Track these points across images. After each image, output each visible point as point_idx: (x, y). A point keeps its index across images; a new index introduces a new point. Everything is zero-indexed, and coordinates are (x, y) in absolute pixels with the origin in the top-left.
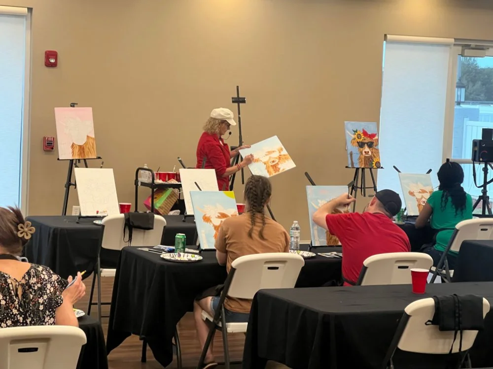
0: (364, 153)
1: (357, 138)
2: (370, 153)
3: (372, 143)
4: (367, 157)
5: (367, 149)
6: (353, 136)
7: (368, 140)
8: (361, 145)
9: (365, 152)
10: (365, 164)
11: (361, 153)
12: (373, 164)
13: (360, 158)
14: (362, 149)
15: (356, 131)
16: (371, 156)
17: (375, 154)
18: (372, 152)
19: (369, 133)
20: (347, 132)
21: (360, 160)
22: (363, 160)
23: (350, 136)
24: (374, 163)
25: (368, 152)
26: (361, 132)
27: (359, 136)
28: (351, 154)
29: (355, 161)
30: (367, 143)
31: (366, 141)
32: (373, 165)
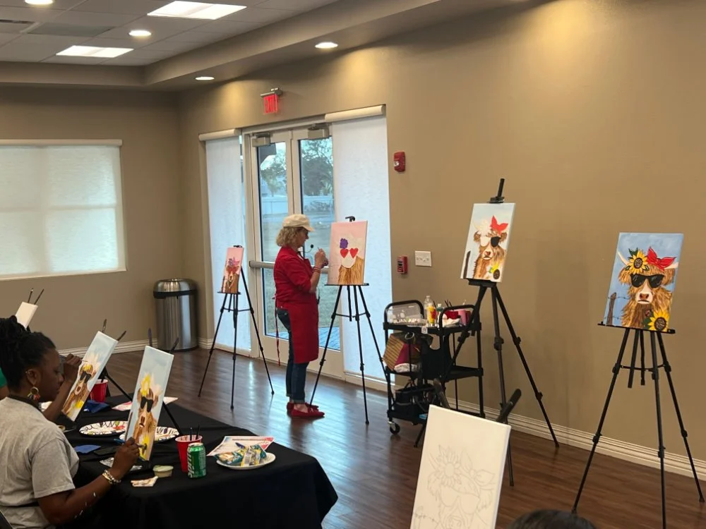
0: (638, 298)
1: (632, 267)
2: (650, 299)
3: (660, 277)
4: (642, 305)
5: (646, 289)
6: (627, 262)
7: (654, 271)
8: (637, 281)
9: (641, 296)
10: (635, 320)
11: (633, 297)
12: (651, 321)
13: (627, 308)
14: (636, 289)
15: (635, 253)
16: (651, 305)
17: (660, 302)
18: (655, 297)
19: (660, 256)
20: (619, 253)
21: (627, 312)
22: (633, 311)
23: (622, 260)
24: (653, 319)
25: (647, 296)
26: (642, 255)
27: (638, 263)
28: (613, 298)
29: (617, 311)
30: (649, 278)
31: (649, 274)
32: (650, 324)
